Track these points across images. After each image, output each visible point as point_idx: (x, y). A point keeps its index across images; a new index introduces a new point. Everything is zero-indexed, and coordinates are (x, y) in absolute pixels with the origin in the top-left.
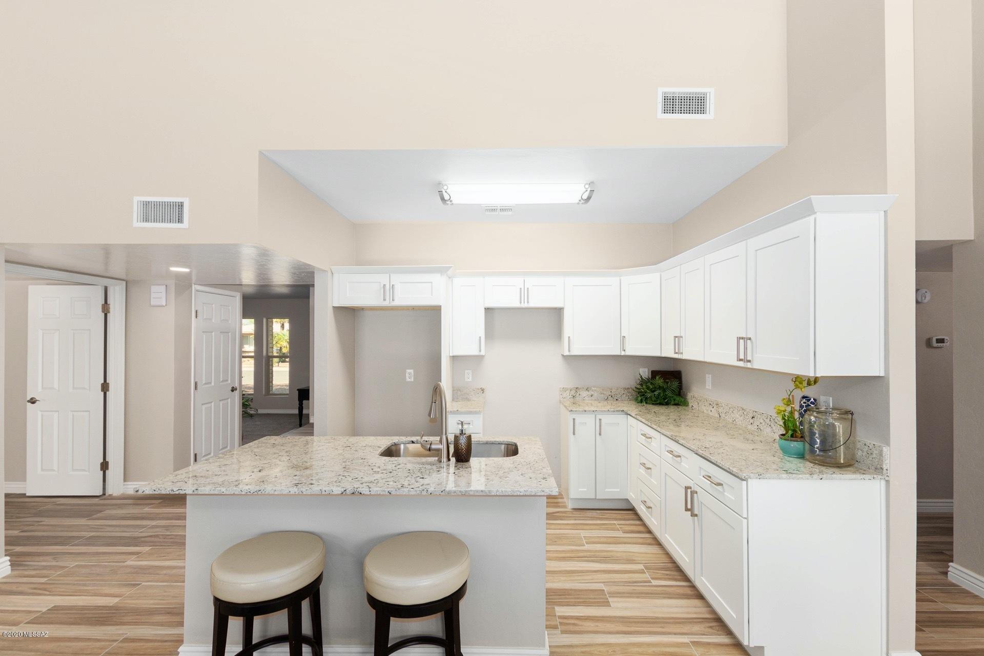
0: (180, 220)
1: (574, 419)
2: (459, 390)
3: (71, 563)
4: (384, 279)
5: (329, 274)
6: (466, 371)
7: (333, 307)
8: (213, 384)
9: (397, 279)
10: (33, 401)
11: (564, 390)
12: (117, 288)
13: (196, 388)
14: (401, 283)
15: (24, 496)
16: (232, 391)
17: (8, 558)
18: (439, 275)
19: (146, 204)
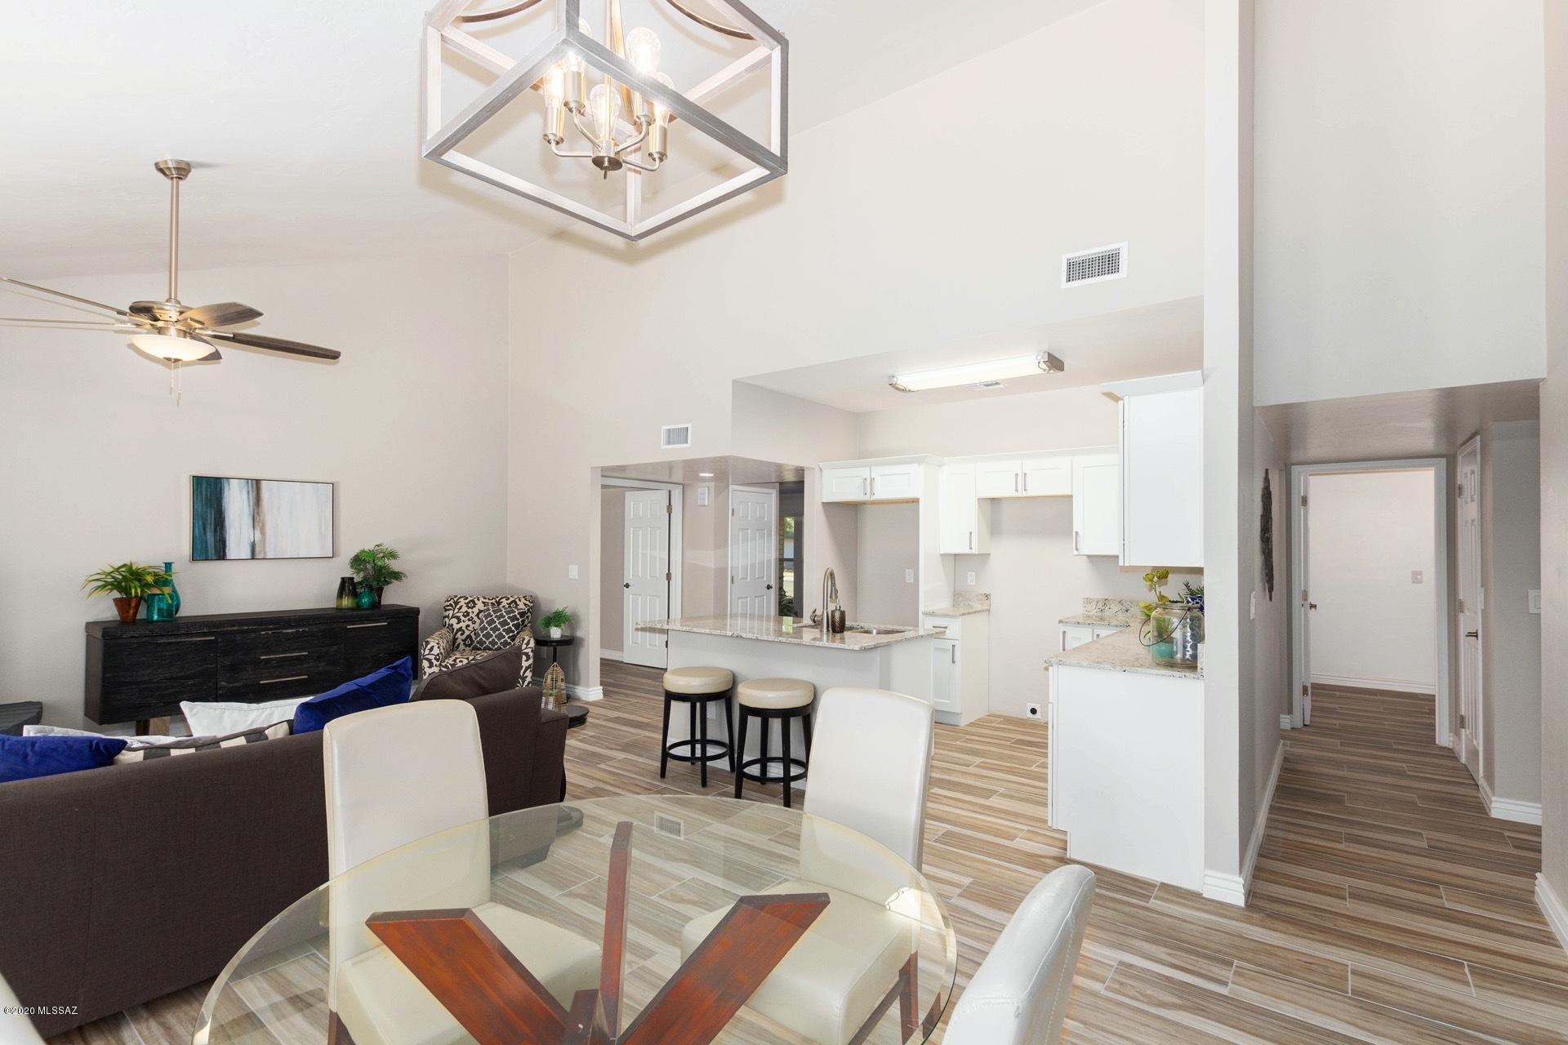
0: (687, 443)
1: (1064, 632)
2: (960, 594)
3: (634, 700)
4: (865, 472)
5: (817, 470)
6: (969, 573)
7: (823, 503)
8: (749, 579)
9: (877, 472)
10: (627, 586)
11: (1088, 601)
12: (677, 491)
13: (732, 582)
14: (881, 475)
15: (622, 662)
16: (768, 589)
17: (602, 687)
18: (916, 465)
19: (669, 430)
